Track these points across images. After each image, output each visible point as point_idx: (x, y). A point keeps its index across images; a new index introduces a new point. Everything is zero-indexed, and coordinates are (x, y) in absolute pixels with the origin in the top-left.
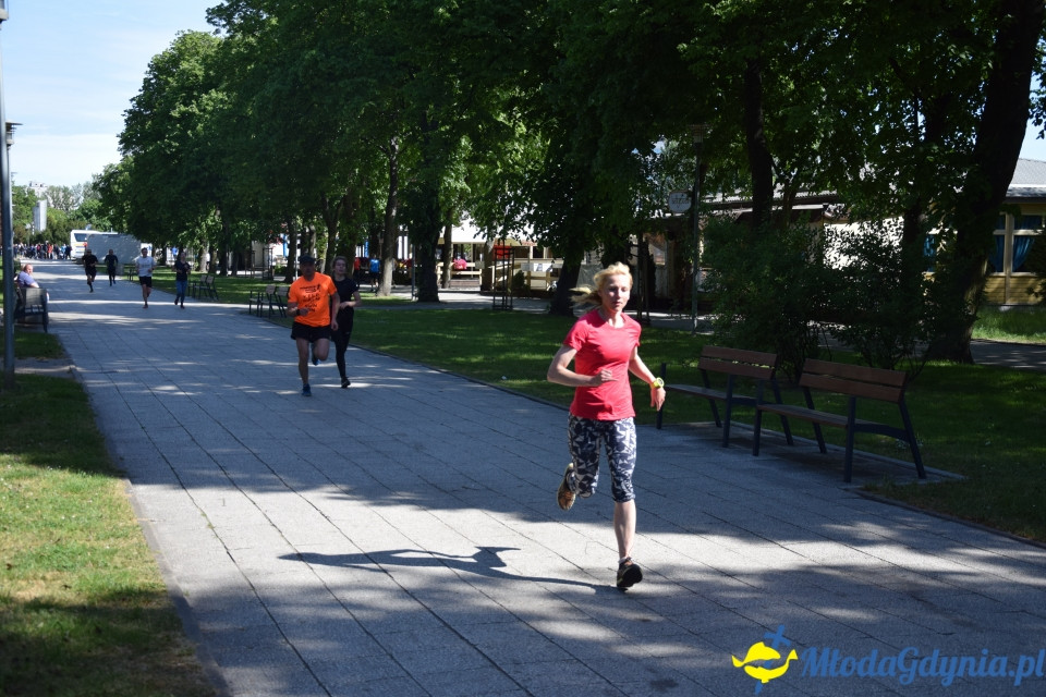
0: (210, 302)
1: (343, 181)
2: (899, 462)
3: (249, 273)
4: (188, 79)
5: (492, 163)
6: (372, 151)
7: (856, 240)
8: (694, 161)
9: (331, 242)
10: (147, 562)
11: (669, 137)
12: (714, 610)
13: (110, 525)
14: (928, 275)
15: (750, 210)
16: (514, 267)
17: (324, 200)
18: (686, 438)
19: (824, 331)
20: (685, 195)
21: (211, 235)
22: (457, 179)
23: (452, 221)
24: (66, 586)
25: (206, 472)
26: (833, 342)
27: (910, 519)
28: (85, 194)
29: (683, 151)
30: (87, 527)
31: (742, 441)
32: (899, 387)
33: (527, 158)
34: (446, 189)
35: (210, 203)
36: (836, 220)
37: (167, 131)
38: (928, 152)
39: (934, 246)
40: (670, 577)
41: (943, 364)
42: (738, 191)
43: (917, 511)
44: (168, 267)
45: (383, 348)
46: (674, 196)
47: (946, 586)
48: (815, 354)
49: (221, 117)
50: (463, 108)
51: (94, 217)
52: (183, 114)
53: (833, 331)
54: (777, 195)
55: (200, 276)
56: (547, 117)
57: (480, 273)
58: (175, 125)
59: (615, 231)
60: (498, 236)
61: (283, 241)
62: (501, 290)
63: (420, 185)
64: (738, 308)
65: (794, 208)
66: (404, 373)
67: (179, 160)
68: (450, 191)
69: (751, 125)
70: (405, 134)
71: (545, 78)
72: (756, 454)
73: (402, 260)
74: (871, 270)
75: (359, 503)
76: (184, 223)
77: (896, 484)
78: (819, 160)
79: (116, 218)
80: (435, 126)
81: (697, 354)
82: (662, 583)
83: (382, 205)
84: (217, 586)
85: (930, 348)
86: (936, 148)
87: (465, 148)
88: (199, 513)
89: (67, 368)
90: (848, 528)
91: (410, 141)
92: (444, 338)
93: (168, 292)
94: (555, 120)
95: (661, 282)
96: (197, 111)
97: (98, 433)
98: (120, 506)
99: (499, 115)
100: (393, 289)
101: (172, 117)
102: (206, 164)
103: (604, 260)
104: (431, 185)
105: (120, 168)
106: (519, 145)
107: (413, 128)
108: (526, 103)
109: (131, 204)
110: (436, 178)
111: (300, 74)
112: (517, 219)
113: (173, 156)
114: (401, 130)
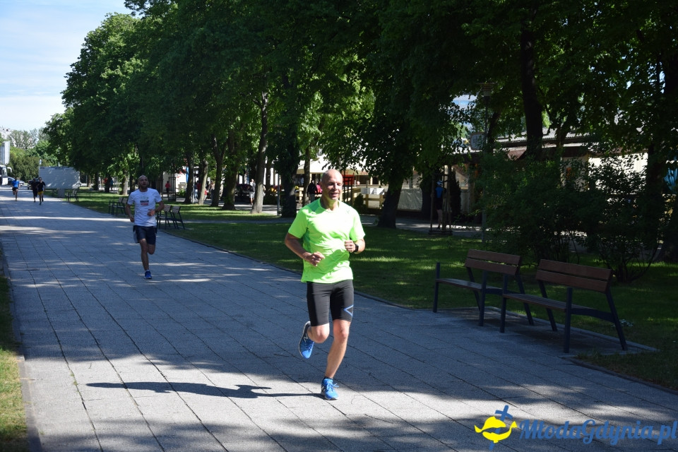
4: (114, 49)
5: (338, 112)
6: (249, 104)
9: (219, 173)
11: (466, 93)
16: (353, 191)
17: (213, 141)
21: (130, 168)
22: (311, 125)
23: (308, 157)
28: (40, 137)
34: (303, 132)
35: (130, 143)
37: (98, 89)
44: (102, 192)
46: (474, 137)
49: (138, 79)
50: (315, 70)
51: (46, 154)
52: (110, 76)
55: (122, 198)
58: (104, 84)
61: (184, 172)
63: (283, 129)
67: (107, 110)
68: (306, 135)
73: (272, 186)
76: (111, 158)
78: (583, 108)
83: (256, 144)
87: (319, 101)
88: (70, 373)
93: (93, 210)
96: (121, 74)
99: (343, 76)
100: (263, 207)
101: (102, 78)
102: (127, 114)
103: (421, 186)
104: (293, 129)
105: (64, 117)
106: (359, 99)
107: (278, 86)
108: (360, 67)
109: (72, 144)
110: (296, 123)
111: (192, 46)
112: (354, 155)
113: (102, 107)
114: (270, 87)
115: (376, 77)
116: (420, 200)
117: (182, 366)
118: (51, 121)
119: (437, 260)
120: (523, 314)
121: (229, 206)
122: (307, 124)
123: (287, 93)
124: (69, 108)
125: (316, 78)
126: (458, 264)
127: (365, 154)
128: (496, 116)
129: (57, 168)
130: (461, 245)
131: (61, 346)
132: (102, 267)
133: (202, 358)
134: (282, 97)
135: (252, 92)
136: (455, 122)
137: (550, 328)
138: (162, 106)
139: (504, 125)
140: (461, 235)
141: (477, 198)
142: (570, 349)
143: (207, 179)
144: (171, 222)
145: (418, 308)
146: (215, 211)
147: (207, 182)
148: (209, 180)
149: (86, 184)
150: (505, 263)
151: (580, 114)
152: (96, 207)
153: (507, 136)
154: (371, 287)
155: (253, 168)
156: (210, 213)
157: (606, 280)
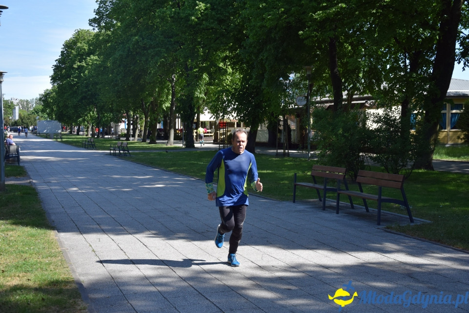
0: (92, 150)
1: (151, 95)
2: (402, 215)
3: (109, 136)
4: (81, 51)
5: (218, 85)
6: (164, 81)
7: (380, 117)
8: (308, 82)
9: (146, 122)
10: (65, 268)
11: (296, 72)
12: (320, 284)
13: (48, 251)
14: (413, 131)
15: (333, 104)
16: (228, 132)
17: (142, 103)
18: (306, 206)
19: (367, 158)
20: (304, 98)
21: (92, 120)
22: (200, 93)
23: (200, 112)
24: (29, 280)
25: (91, 226)
26: (371, 163)
27: (407, 241)
28: (36, 103)
29: (303, 78)
30: (38, 252)
31: (331, 207)
32: (400, 182)
33: (233, 83)
34: (196, 97)
35: (92, 105)
36: (371, 107)
37: (72, 74)
38: (411, 77)
39: (415, 118)
40: (300, 270)
41: (420, 171)
42: (327, 96)
43: (409, 237)
45: (170, 169)
46: (299, 98)
47: (424, 271)
48: (363, 168)
49: (96, 68)
50: (204, 61)
51: (40, 113)
52: (79, 66)
53: (371, 157)
54: (344, 97)
55: (87, 138)
56: (241, 65)
57: (213, 134)
58: (75, 71)
59: (272, 115)
60: (220, 118)
62: (222, 142)
63: (185, 96)
64: (328, 148)
65: (353, 102)
66: (181, 180)
67: (78, 87)
69: (333, 66)
70: (178, 73)
71: (240, 47)
72: (338, 213)
73: (177, 129)
74: (387, 130)
75: (160, 239)
76: (80, 114)
77: (401, 225)
78: (363, 80)
79: (50, 113)
80: (191, 69)
81: (310, 168)
82: (296, 272)
84: (97, 278)
85: (414, 164)
86: (415, 74)
87: (205, 79)
88: (88, 245)
89: (29, 181)
90: (379, 245)
91: (180, 76)
92: (197, 164)
93: (73, 146)
94: (245, 65)
95: (294, 137)
96: (85, 65)
97: (42, 210)
98: (52, 243)
99: (220, 64)
100: (174, 142)
101: (74, 68)
102: (89, 88)
103: (267, 127)
104: (191, 96)
105: (52, 91)
107: (181, 70)
108: (231, 58)
109: (57, 107)
110: (192, 93)
111: (131, 47)
112: (229, 110)
113: (75, 85)
114: (176, 71)
116: (267, 136)
121: (153, 142)
122: (198, 92)
127: (234, 109)
138: (112, 84)
139: (317, 91)
140: (296, 156)
141: (301, 134)
146: (145, 145)
152: (74, 144)
156: (142, 146)
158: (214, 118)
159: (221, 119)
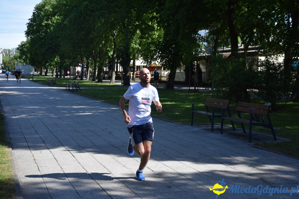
0: (54, 87)
1: (98, 46)
4: (47, 12)
5: (148, 38)
9: (95, 66)
10: (10, 171)
11: (204, 29)
20: (212, 48)
21: (56, 65)
22: (136, 44)
23: (135, 58)
28: (16, 51)
34: (132, 47)
35: (56, 54)
36: (262, 55)
37: (41, 30)
42: (229, 47)
44: (43, 75)
46: (208, 48)
49: (58, 25)
50: (137, 20)
51: (18, 59)
52: (46, 24)
55: (53, 78)
58: (43, 28)
59: (187, 60)
61: (80, 66)
63: (123, 47)
65: (248, 51)
67: (45, 39)
68: (134, 49)
73: (119, 72)
76: (47, 60)
78: (256, 35)
79: (25, 59)
87: (139, 34)
88: (32, 155)
91: (120, 31)
93: (40, 83)
95: (204, 77)
96: (51, 23)
99: (149, 22)
100: (115, 81)
101: (42, 25)
102: (54, 41)
103: (185, 70)
104: (127, 46)
105: (26, 42)
106: (157, 32)
107: (120, 27)
108: (157, 18)
109: (30, 55)
110: (129, 44)
112: (155, 57)
113: (43, 38)
114: (117, 28)
115: (164, 23)
116: (184, 76)
117: (81, 151)
118: (20, 44)
119: (192, 103)
120: (231, 126)
121: (100, 81)
122: (134, 44)
123: (124, 31)
124: (28, 39)
125: (137, 23)
126: (202, 105)
127: (159, 57)
128: (217, 39)
129: (23, 65)
130: (203, 96)
131: (28, 143)
132: (45, 109)
133: (90, 147)
134: (123, 32)
135: (109, 30)
136: (199, 41)
137: (243, 132)
138: (69, 37)
139: (221, 43)
140: (203, 92)
141: (209, 75)
142: (252, 141)
143: (90, 69)
144: (74, 88)
145: (184, 124)
146: (94, 83)
147: (90, 71)
148: (91, 69)
149: (36, 72)
150: (223, 103)
151: (254, 37)
152: (41, 82)
153: (222, 48)
154: (164, 115)
155: (110, 64)
156: (92, 84)
157: (267, 110)
158: (144, 63)
159: (149, 64)
